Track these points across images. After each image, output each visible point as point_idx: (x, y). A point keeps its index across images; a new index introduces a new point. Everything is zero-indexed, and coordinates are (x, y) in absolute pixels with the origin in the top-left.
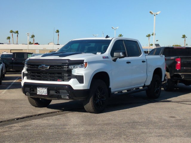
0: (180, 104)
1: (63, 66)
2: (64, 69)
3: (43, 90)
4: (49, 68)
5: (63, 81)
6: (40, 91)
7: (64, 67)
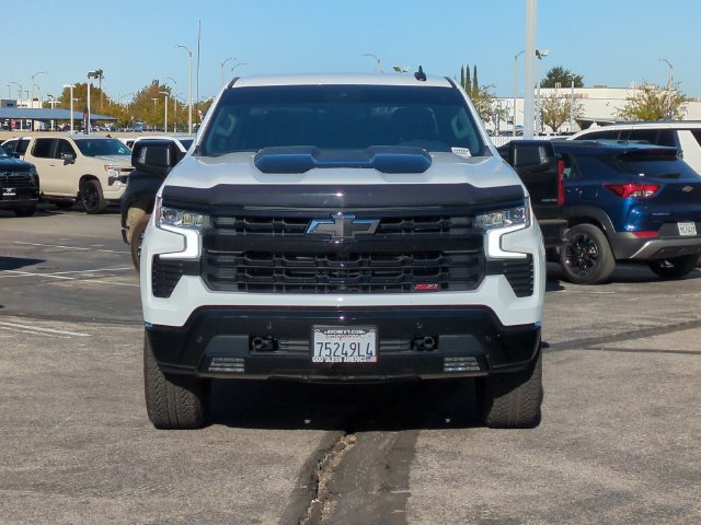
0: (592, 352)
1: (448, 217)
2: (453, 232)
3: (348, 341)
4: (379, 230)
5: (444, 287)
6: (334, 348)
7: (454, 221)
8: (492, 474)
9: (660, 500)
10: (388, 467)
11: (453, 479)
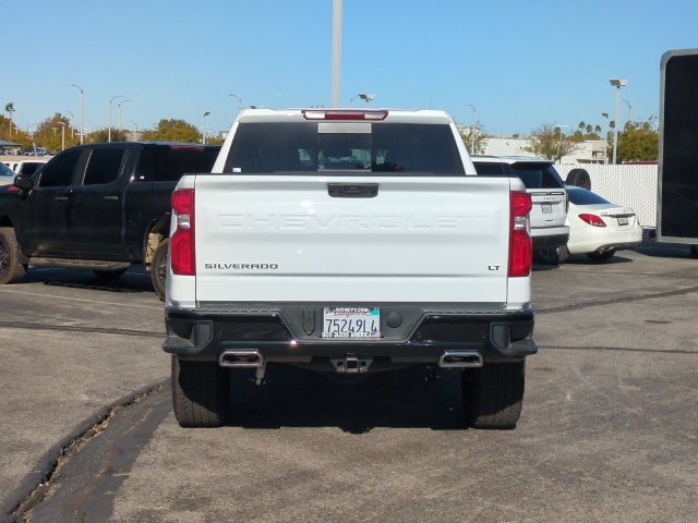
8: (208, 457)
9: (339, 478)
10: (121, 452)
11: (172, 463)
